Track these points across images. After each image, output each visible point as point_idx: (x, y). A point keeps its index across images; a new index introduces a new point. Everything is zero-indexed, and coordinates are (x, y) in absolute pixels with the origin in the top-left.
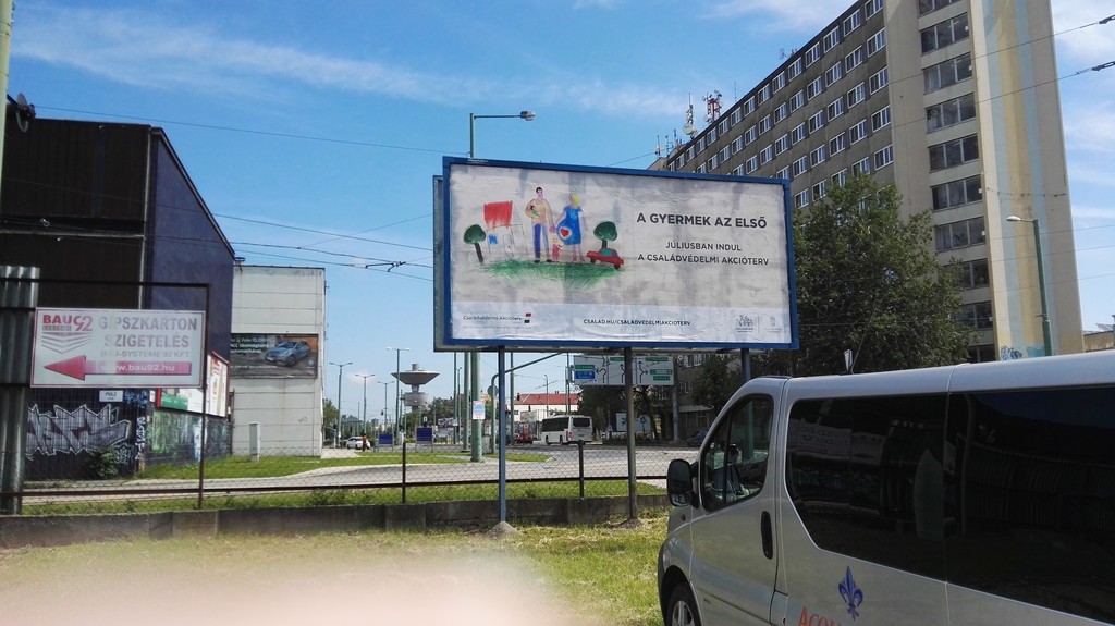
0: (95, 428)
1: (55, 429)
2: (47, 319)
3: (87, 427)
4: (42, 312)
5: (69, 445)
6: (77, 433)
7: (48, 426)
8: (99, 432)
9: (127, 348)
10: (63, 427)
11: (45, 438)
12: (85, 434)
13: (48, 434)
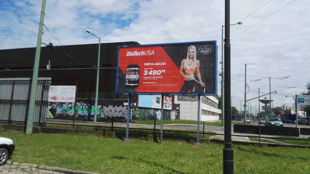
0: (123, 111)
1: (116, 111)
2: (51, 88)
3: (121, 111)
4: (51, 87)
5: (118, 115)
6: (119, 112)
7: (114, 110)
8: (123, 112)
9: (63, 94)
10: (117, 110)
11: (114, 113)
12: (121, 112)
13: (114, 112)
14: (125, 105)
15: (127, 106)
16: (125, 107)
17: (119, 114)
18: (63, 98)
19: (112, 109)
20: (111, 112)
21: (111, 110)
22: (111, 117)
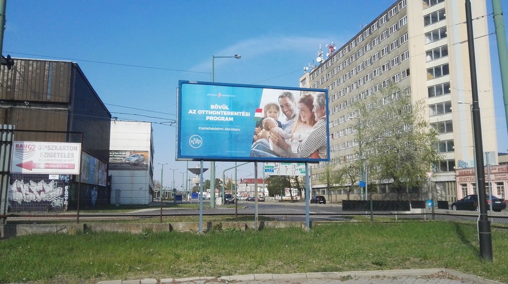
0: (47, 190)
1: (30, 191)
2: (17, 146)
4: (16, 143)
5: (36, 198)
8: (49, 192)
9: (49, 158)
10: (34, 189)
11: (26, 194)
12: (42, 193)
13: (28, 193)
14: (51, 180)
15: (55, 180)
16: (51, 184)
17: (38, 196)
18: (50, 166)
19: (22, 186)
20: (20, 193)
21: (19, 190)
22: (20, 202)
